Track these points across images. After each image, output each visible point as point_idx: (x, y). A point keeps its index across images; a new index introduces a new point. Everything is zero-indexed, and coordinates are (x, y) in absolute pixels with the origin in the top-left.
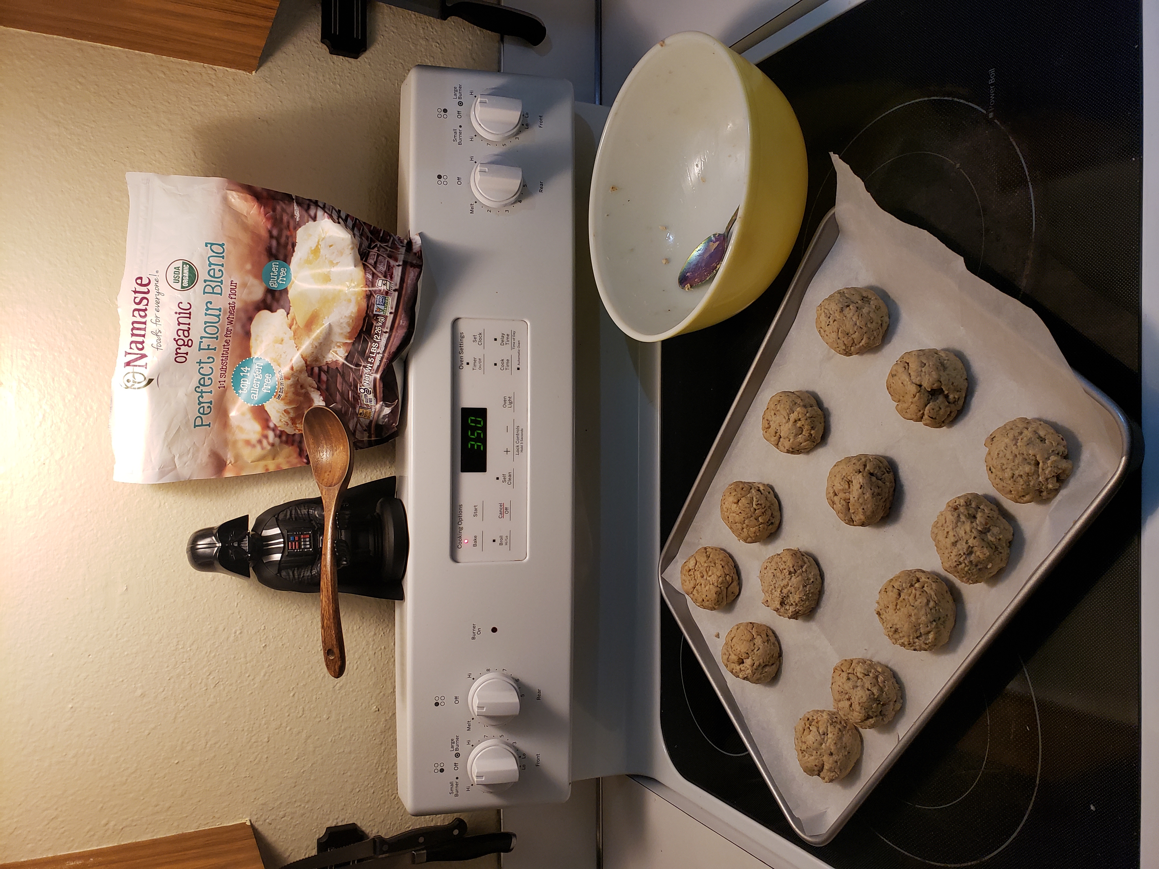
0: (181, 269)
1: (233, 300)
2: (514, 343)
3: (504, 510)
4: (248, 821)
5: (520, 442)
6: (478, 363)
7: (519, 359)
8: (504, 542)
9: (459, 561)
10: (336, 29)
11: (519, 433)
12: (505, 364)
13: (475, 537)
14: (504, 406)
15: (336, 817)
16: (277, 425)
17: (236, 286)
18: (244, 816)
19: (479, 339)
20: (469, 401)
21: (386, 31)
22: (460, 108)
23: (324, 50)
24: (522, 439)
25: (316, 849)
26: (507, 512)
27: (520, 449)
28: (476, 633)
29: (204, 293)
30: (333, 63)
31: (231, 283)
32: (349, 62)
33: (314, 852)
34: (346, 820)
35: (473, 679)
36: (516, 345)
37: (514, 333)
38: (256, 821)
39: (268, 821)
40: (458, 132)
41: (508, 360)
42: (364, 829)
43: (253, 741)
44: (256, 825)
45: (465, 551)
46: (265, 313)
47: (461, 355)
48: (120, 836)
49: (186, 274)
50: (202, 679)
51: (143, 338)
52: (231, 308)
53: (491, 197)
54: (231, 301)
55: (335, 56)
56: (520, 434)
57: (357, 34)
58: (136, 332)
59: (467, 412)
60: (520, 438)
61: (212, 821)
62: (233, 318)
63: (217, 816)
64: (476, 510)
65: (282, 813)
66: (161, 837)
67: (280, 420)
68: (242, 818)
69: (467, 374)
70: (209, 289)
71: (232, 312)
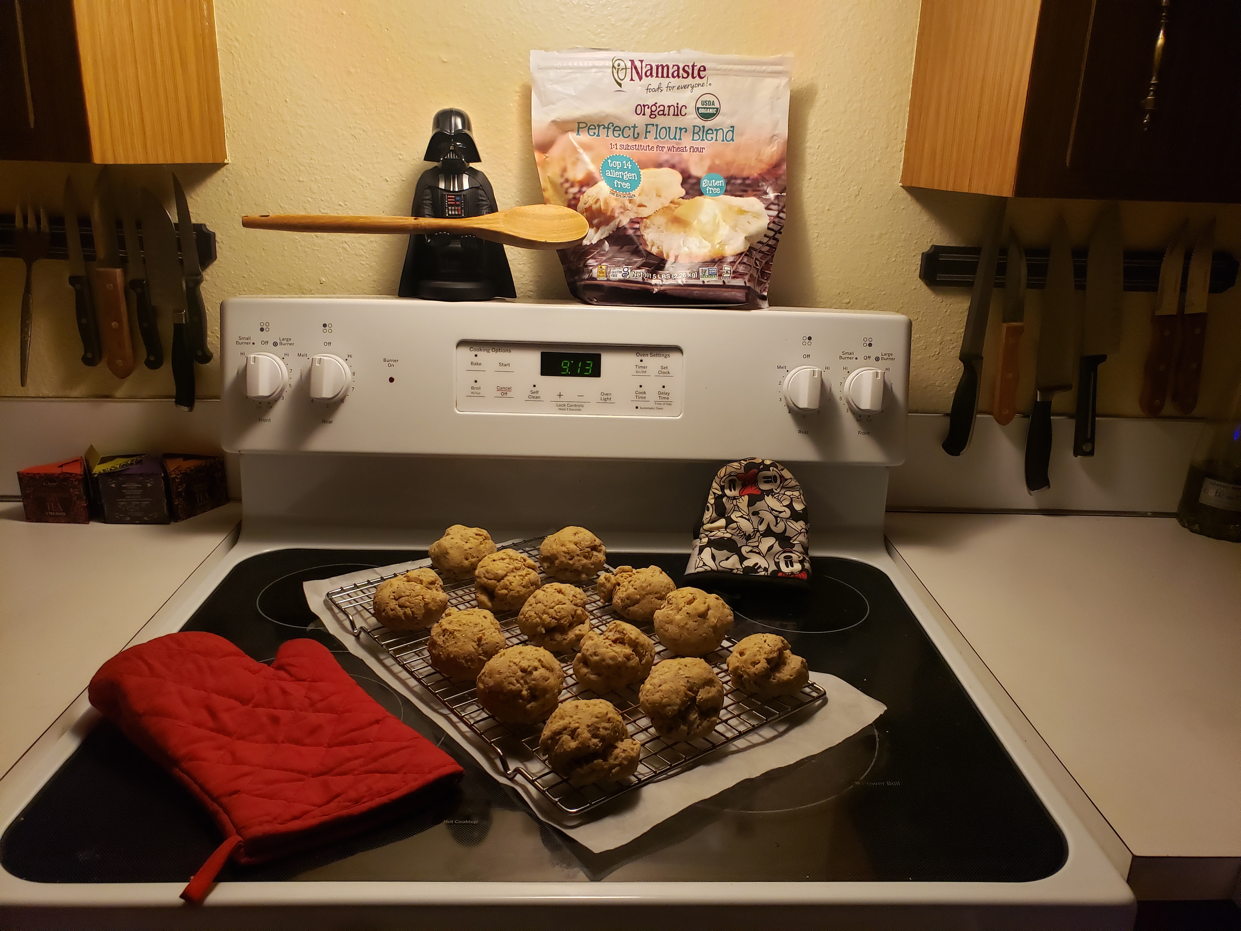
0: (713, 106)
1: (689, 150)
2: (661, 404)
3: (504, 391)
4: (228, 162)
5: (569, 408)
6: (642, 370)
7: (646, 408)
8: (475, 391)
9: (458, 349)
10: (944, 258)
11: (577, 406)
12: (641, 395)
13: (480, 364)
14: (602, 394)
15: (224, 242)
16: (585, 194)
17: (700, 152)
18: (232, 159)
19: (664, 372)
20: (607, 361)
21: (947, 305)
22: (873, 358)
23: (926, 248)
24: (572, 410)
25: (196, 223)
26: (502, 394)
27: (562, 407)
28: (389, 363)
29: (694, 126)
30: (914, 256)
31: (702, 148)
32: (916, 270)
33: (193, 221)
34: (220, 251)
35: (347, 360)
36: (659, 406)
37: (669, 404)
38: (227, 169)
39: (226, 179)
40: (851, 356)
41: (645, 398)
42: (210, 267)
43: (301, 168)
44: (224, 169)
45: (466, 353)
46: (679, 178)
47: (649, 355)
48: (225, 50)
49: (708, 111)
50: (360, 124)
51: (655, 76)
52: (682, 148)
53: (792, 382)
54: (688, 148)
55: (920, 257)
56: (576, 408)
57: (941, 277)
58: (660, 69)
59: (597, 360)
60: (572, 408)
61: (231, 130)
62: (673, 151)
63: (235, 135)
64: (505, 365)
65: (232, 192)
66: (221, 86)
67: (589, 196)
68: (231, 156)
69: (632, 359)
70: (697, 129)
71: (678, 150)
